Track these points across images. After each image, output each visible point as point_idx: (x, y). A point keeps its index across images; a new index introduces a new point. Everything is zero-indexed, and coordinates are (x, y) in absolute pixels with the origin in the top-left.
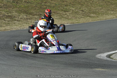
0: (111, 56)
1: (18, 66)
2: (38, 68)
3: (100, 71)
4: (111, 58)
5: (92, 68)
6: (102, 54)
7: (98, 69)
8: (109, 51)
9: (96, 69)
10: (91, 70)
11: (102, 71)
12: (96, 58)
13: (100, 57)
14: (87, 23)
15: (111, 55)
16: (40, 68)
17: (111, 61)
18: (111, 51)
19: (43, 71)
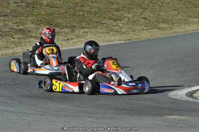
0: (195, 95)
2: (70, 116)
3: (175, 120)
4: (195, 98)
5: (161, 115)
6: (178, 91)
7: (172, 116)
8: (190, 86)
9: (169, 117)
10: (160, 118)
11: (179, 120)
12: (169, 98)
13: (176, 95)
14: (153, 39)
15: (194, 93)
16: (72, 116)
17: (195, 103)
18: (193, 86)
19: (78, 122)
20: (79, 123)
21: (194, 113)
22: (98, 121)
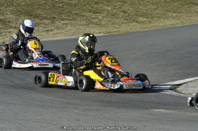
0: (178, 89)
1: (21, 105)
2: (56, 107)
3: (161, 113)
4: (178, 92)
5: (147, 108)
7: (158, 110)
8: (173, 80)
9: (155, 110)
16: (58, 108)
17: (179, 97)
18: (176, 80)
19: (64, 113)
20: (66, 114)
21: (179, 107)
22: (85, 113)
